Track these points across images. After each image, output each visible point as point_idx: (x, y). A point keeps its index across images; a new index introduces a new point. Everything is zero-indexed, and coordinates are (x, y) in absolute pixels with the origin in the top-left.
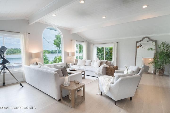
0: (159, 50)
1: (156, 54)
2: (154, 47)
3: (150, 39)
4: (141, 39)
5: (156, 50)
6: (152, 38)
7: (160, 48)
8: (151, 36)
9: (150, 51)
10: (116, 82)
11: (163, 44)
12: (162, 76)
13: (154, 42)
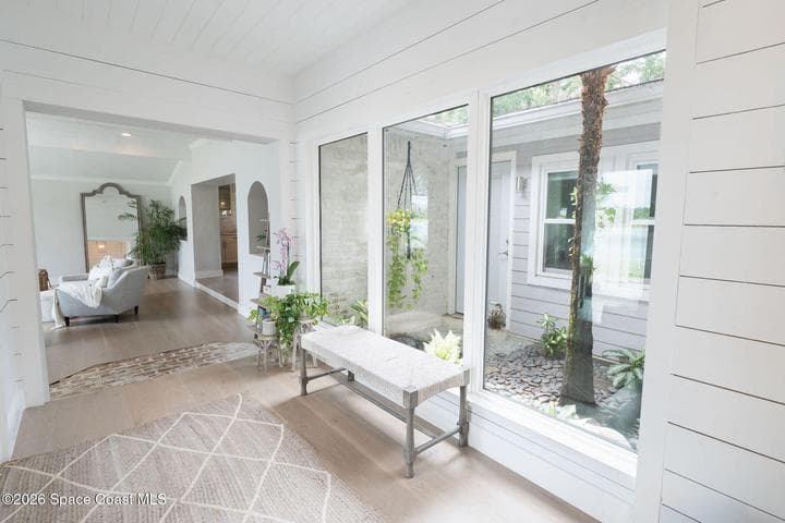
0: (148, 220)
1: (142, 229)
2: (134, 212)
3: (122, 192)
4: (97, 188)
5: (140, 219)
6: (126, 189)
7: (151, 216)
8: (124, 183)
9: (127, 222)
10: (118, 281)
11: (155, 205)
12: (164, 278)
13: (135, 200)
